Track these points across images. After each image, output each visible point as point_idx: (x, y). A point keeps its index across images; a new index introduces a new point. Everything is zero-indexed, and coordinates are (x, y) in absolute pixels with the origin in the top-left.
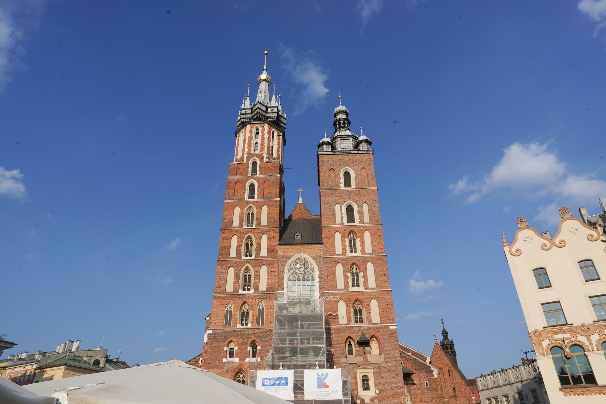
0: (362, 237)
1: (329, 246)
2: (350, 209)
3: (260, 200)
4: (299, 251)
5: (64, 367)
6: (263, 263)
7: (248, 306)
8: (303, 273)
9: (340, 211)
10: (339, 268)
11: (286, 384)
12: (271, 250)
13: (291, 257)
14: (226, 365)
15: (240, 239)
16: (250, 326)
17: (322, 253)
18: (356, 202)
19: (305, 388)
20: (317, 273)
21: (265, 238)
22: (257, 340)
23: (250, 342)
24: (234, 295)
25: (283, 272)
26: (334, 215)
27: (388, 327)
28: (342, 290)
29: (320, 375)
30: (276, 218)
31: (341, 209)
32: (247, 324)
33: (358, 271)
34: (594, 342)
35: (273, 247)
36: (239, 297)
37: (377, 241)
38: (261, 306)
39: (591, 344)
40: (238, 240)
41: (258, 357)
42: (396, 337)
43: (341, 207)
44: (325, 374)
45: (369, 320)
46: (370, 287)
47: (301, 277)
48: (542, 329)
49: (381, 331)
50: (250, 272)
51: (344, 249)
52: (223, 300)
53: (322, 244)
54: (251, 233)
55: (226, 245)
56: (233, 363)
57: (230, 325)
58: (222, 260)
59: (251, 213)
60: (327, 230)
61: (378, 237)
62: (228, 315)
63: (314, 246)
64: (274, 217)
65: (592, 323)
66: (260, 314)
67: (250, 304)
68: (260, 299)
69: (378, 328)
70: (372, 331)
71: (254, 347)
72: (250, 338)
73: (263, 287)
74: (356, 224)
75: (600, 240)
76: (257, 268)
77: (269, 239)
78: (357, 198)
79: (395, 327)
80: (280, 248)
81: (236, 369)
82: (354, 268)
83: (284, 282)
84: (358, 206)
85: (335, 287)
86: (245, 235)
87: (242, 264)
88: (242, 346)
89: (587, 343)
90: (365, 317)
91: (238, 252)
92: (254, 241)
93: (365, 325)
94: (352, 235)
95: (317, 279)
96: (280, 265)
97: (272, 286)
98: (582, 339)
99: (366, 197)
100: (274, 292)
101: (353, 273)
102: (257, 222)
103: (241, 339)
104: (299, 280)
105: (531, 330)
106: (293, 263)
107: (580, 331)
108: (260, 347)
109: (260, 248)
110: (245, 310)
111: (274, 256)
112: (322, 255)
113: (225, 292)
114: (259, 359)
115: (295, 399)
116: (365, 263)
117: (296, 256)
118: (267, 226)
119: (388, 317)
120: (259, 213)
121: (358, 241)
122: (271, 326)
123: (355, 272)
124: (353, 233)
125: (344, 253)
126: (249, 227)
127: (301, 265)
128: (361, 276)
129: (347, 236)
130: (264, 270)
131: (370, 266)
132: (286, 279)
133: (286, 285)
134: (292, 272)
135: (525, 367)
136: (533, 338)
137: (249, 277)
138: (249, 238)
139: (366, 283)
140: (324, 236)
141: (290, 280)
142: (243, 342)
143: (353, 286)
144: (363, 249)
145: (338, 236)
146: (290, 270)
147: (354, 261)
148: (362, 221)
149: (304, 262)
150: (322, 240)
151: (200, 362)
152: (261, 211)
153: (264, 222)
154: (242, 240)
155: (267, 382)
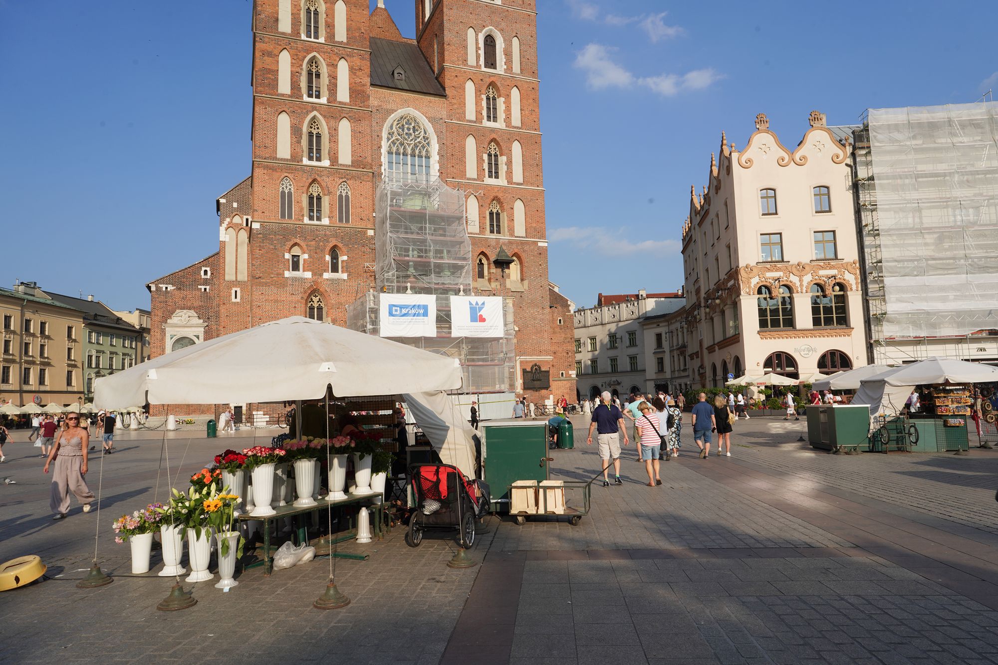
0: (508, 96)
1: (455, 104)
2: (490, 42)
4: (405, 103)
6: (343, 115)
7: (320, 188)
8: (411, 142)
9: (474, 42)
10: (471, 144)
11: (425, 314)
12: (356, 92)
13: (393, 111)
14: (290, 282)
15: (296, 60)
16: (325, 221)
17: (444, 114)
18: (501, 30)
19: (452, 321)
20: (435, 148)
21: (343, 68)
22: (340, 245)
23: (328, 249)
24: (292, 166)
25: (379, 137)
26: (466, 47)
27: (536, 243)
28: (474, 179)
29: (474, 304)
30: (363, 31)
31: (477, 40)
32: (319, 219)
33: (498, 153)
34: (805, 284)
35: (359, 88)
36: (304, 171)
37: (530, 108)
38: (344, 190)
39: (801, 285)
40: (294, 61)
41: (343, 272)
42: (546, 258)
43: (477, 35)
44: (480, 303)
45: (511, 231)
46: (514, 181)
47: (409, 151)
48: (755, 264)
49: (526, 247)
50: (318, 128)
51: (479, 113)
52: (274, 173)
53: (444, 96)
54: (318, 52)
55: (268, 67)
56: (303, 280)
57: (290, 216)
58: (264, 95)
59: (312, 9)
60: (454, 74)
61: (531, 101)
62: (286, 200)
63: (432, 98)
64: (360, 29)
65: (809, 262)
66: (343, 205)
67: (324, 184)
68: (342, 178)
69: (523, 243)
70: (514, 246)
71: (335, 257)
72: (328, 242)
73: (345, 157)
74: (500, 73)
75: (844, 164)
76: (332, 123)
77: (352, 70)
78: (503, 25)
79: (546, 244)
80: (372, 91)
81: (309, 288)
82: (493, 148)
83: (381, 154)
84: (505, 40)
85: (463, 173)
86: (305, 54)
87: (304, 111)
88: (316, 252)
89: (798, 284)
90: (506, 225)
91: (295, 86)
92: (324, 70)
93: (504, 237)
94: (491, 90)
95: (435, 158)
96: (374, 124)
97: (361, 159)
98: (794, 279)
99: (518, 26)
100: (365, 170)
101: (490, 155)
102: (328, 31)
103: (313, 243)
104: (405, 154)
105: (742, 263)
106: (395, 123)
107: (794, 270)
108: (345, 258)
109: (336, 85)
110: (315, 194)
111: (362, 105)
112: (444, 116)
113: (276, 158)
114: (345, 276)
115: (439, 335)
116: (510, 141)
117: (400, 111)
118: (347, 43)
119: (536, 228)
120: (330, 14)
121: (501, 101)
122: (362, 225)
123: (493, 153)
124: (493, 87)
125: (479, 119)
126: (312, 39)
127: (409, 129)
128: (502, 161)
129: (483, 91)
130: (345, 127)
131: (516, 148)
132: (384, 151)
133: (384, 159)
134: (394, 138)
135: (629, 304)
136: (743, 274)
137: (319, 136)
138: (313, 60)
139: (509, 173)
140: (448, 83)
141: (390, 153)
142: (317, 247)
143: (490, 176)
144: (508, 118)
145: (470, 87)
146: (391, 134)
147: (494, 136)
148: (509, 69)
149: (413, 125)
150: (444, 90)
151: (202, 273)
152: (334, 10)
153: (341, 35)
154: (300, 63)
155: (396, 311)
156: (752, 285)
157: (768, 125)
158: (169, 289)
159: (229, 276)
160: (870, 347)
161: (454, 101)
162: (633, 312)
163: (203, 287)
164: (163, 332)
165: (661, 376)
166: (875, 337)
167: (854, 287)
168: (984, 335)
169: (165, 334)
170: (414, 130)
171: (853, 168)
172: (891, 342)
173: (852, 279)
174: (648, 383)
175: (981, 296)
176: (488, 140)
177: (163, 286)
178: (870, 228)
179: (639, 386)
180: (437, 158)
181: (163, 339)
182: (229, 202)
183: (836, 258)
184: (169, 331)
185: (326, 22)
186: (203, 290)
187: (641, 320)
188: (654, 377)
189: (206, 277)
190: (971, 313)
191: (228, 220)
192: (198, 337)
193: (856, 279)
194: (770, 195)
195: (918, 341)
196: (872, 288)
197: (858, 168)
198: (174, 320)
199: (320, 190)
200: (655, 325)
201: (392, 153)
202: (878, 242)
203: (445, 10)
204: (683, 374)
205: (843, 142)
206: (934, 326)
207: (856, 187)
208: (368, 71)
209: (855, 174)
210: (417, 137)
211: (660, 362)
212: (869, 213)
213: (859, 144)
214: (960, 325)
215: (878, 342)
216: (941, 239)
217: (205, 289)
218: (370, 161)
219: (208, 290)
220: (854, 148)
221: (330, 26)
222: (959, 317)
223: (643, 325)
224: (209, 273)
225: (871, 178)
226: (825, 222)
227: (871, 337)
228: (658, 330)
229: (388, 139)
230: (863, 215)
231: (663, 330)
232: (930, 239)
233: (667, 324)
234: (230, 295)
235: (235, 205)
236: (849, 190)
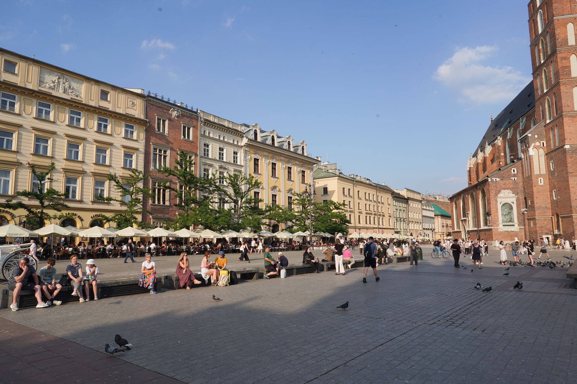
5: (337, 177)
52: (574, 119)
55: (565, 65)
58: (564, 80)
113: (575, 111)
151: (512, 171)
158: (497, 180)
159: (536, 172)
163: (513, 178)
164: (496, 201)
169: (497, 202)
177: (494, 179)
181: (496, 204)
182: (533, 135)
184: (499, 200)
186: (513, 180)
189: (514, 173)
191: (533, 144)
192: (513, 203)
198: (501, 195)
217: (514, 179)
219: (516, 180)
224: (516, 171)
234: (538, 182)
235: (536, 136)
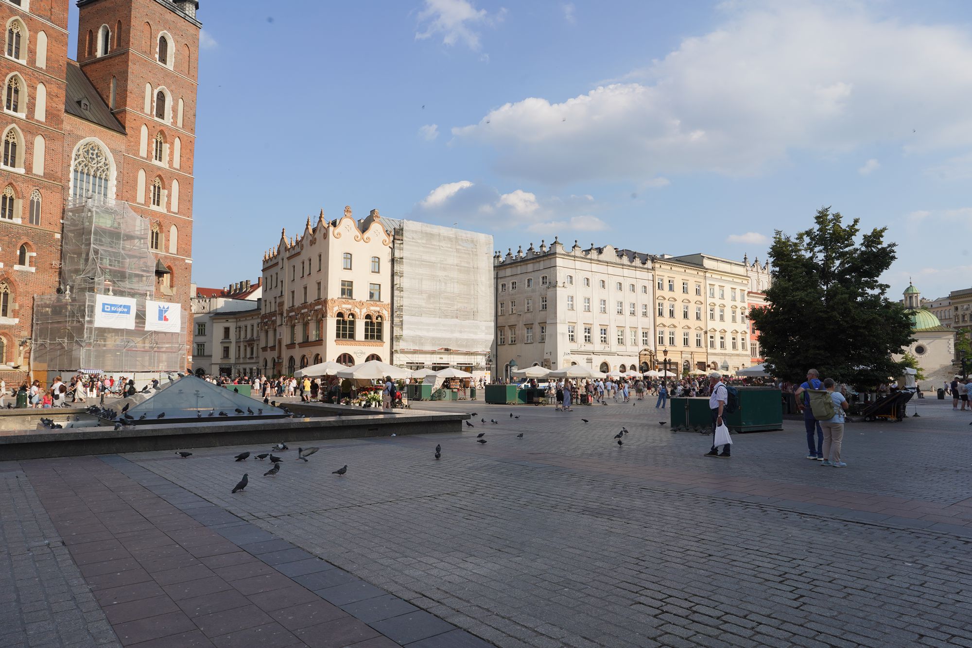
0: (172, 144)
1: (132, 142)
2: (161, 97)
3: (35, 17)
4: (93, 133)
6: (39, 132)
7: (13, 191)
8: (94, 166)
9: (149, 95)
10: (142, 175)
11: (128, 312)
12: (49, 113)
13: (82, 138)
16: (17, 220)
17: (123, 148)
18: (172, 91)
19: (147, 319)
20: (113, 174)
21: (41, 91)
22: (31, 243)
23: (19, 245)
25: (69, 157)
26: (143, 98)
27: (184, 260)
28: (142, 205)
29: (162, 307)
30: (61, 64)
31: (152, 94)
32: (11, 217)
33: (161, 186)
34: (363, 314)
35: (55, 112)
36: (1, 175)
37: (188, 156)
38: (36, 196)
39: (361, 314)
41: (30, 266)
42: (190, 272)
43: (153, 90)
44: (166, 307)
45: (167, 249)
46: (172, 210)
47: (92, 173)
48: (336, 299)
49: (177, 263)
50: (14, 138)
51: (149, 152)
53: (125, 134)
54: (20, 73)
59: (15, 31)
60: (133, 118)
61: (188, 151)
63: (114, 133)
64: (59, 62)
65: (365, 301)
66: (34, 208)
67: (19, 189)
68: (35, 186)
69: (175, 259)
70: (168, 260)
71: (23, 254)
72: (20, 239)
73: (38, 169)
74: (168, 124)
75: (388, 246)
76: (29, 136)
77: (49, 94)
78: (173, 87)
79: (191, 262)
80: (65, 116)
82: (157, 181)
83: (70, 171)
84: (172, 98)
85: (134, 198)
86: (8, 71)
87: (5, 122)
88: (8, 246)
89: (359, 314)
90: (164, 244)
92: (24, 89)
93: (162, 253)
94: (159, 136)
95: (113, 183)
96: (65, 145)
97: (52, 172)
98: (357, 311)
99: (184, 90)
100: (55, 182)
101: (155, 187)
102: (30, 56)
103: (6, 238)
104: (88, 175)
105: (329, 298)
106: (83, 147)
107: (358, 305)
108: (34, 254)
109: (34, 105)
110: (9, 196)
111: (56, 127)
112: (123, 150)
114: (33, 270)
115: (137, 328)
116: (171, 179)
117: (87, 138)
118: (47, 71)
119: (185, 248)
120: (33, 41)
121: (166, 147)
122: (49, 228)
123: (157, 185)
124: (161, 134)
125: (149, 157)
126: (13, 58)
127: (92, 154)
128: (164, 193)
129: (154, 136)
130: (39, 143)
131: (175, 185)
132: (72, 169)
133: (72, 176)
134: (80, 160)
135: (201, 301)
136: (330, 304)
137: (14, 145)
138: (15, 78)
139: (169, 204)
140: (128, 125)
141: (76, 171)
142: (10, 243)
143: (154, 204)
144: (171, 162)
145: (144, 130)
146: (78, 156)
147: (160, 173)
148: (175, 123)
149: (96, 151)
150: (124, 128)
152: (36, 39)
153: (41, 62)
154: (3, 78)
155: (108, 308)
156: (334, 311)
157: (351, 214)
160: (392, 354)
161: (132, 139)
162: (204, 307)
165: (226, 361)
166: (395, 348)
167: (387, 319)
168: (443, 351)
170: (97, 156)
171: (393, 249)
172: (403, 352)
173: (386, 314)
174: (213, 366)
175: (444, 330)
176: (155, 175)
178: (398, 286)
179: (205, 369)
180: (115, 182)
183: (379, 300)
185: (29, 47)
187: (212, 315)
188: (219, 361)
190: (439, 339)
193: (388, 314)
194: (349, 257)
195: (415, 352)
196: (396, 320)
197: (395, 250)
199: (13, 193)
200: (224, 320)
201: (77, 172)
202: (402, 295)
203: (130, 64)
204: (248, 361)
205: (388, 232)
206: (422, 344)
207: (393, 261)
208: (63, 99)
209: (393, 254)
210: (98, 162)
211: (226, 350)
212: (398, 277)
213: (397, 237)
214: (433, 345)
215: (396, 351)
216: (429, 297)
218: (60, 176)
220: (394, 239)
221: (32, 52)
222: (434, 340)
223: (213, 319)
225: (402, 258)
226: (376, 279)
227: (393, 348)
228: (227, 325)
229: (75, 160)
230: (395, 278)
231: (232, 325)
232: (425, 296)
233: (235, 320)
236: (389, 262)
